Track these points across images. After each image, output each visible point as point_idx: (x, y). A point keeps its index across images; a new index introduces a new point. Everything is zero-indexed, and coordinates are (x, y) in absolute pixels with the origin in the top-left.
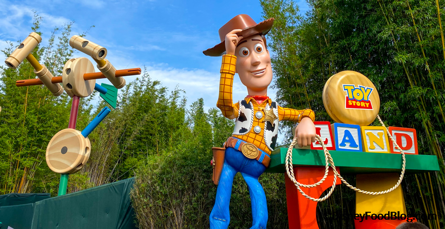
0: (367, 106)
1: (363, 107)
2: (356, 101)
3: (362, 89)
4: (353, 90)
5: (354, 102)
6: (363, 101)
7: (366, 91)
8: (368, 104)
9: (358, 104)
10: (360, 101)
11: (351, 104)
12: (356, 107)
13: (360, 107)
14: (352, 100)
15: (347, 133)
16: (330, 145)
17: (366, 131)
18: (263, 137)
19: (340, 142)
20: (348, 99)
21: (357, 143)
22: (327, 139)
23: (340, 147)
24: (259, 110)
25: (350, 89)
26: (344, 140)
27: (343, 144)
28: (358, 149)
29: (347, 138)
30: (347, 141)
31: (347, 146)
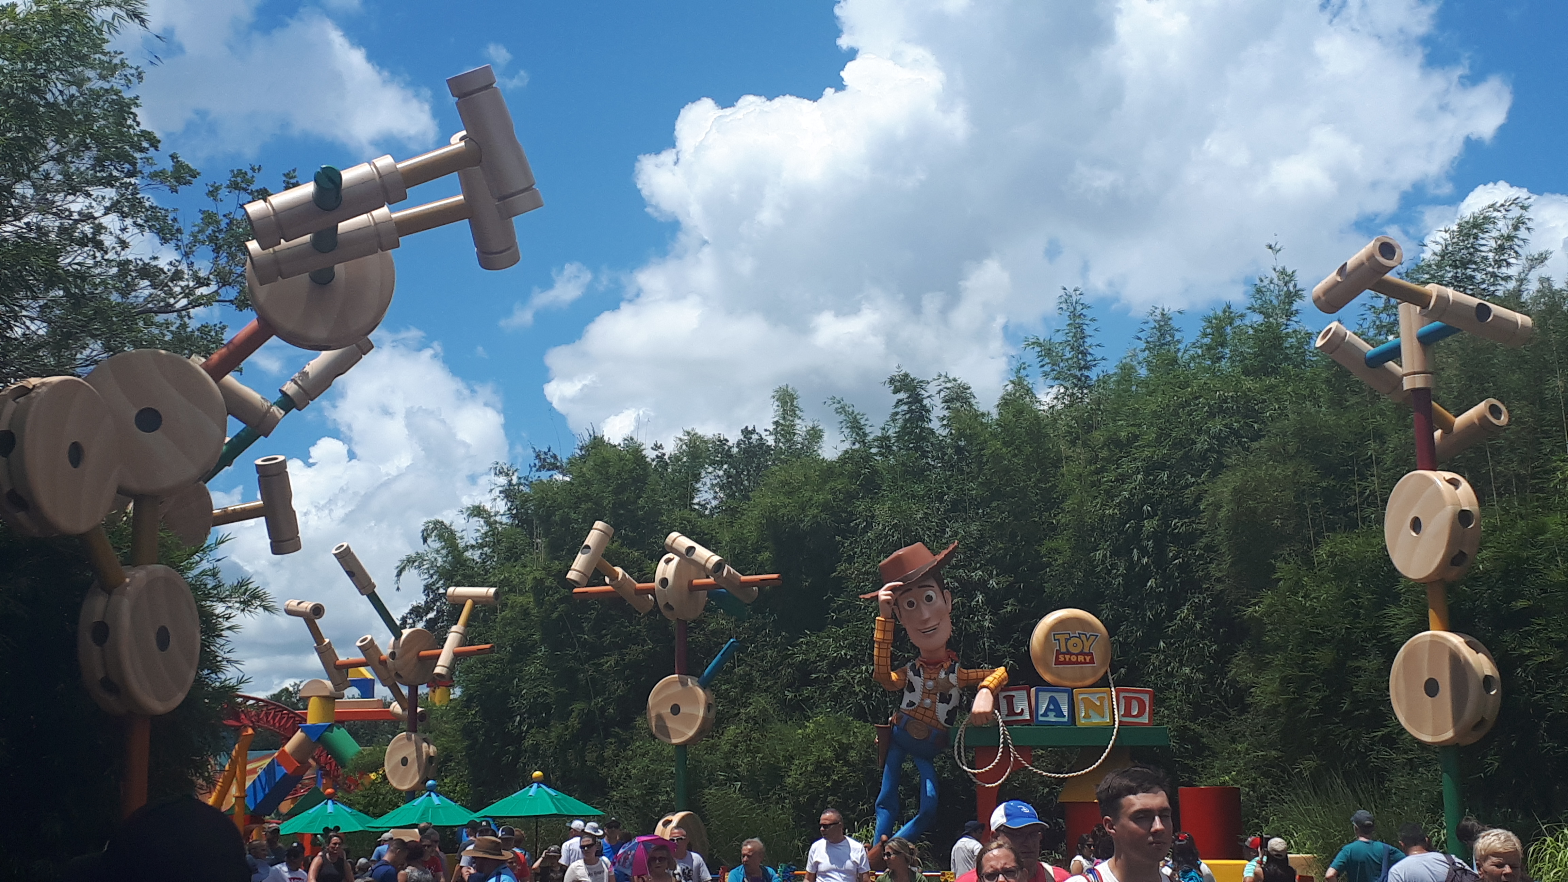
0: (1088, 660)
1: (1081, 663)
2: (1071, 654)
3: (1083, 637)
4: (1067, 640)
5: (1067, 657)
6: (1081, 653)
7: (1088, 639)
8: (1088, 658)
9: (1074, 658)
10: (1077, 655)
11: (1062, 659)
12: (1070, 662)
13: (1077, 663)
14: (1064, 653)
15: (1053, 701)
16: (1027, 717)
17: (1080, 696)
18: (934, 712)
19: (1042, 712)
20: (1058, 652)
21: (1066, 714)
22: (1022, 710)
23: (1041, 719)
24: (930, 679)
25: (1062, 639)
26: (1047, 709)
27: (1045, 715)
28: (1066, 719)
29: (1052, 707)
30: (1051, 710)
31: (1052, 718)
